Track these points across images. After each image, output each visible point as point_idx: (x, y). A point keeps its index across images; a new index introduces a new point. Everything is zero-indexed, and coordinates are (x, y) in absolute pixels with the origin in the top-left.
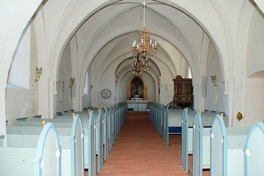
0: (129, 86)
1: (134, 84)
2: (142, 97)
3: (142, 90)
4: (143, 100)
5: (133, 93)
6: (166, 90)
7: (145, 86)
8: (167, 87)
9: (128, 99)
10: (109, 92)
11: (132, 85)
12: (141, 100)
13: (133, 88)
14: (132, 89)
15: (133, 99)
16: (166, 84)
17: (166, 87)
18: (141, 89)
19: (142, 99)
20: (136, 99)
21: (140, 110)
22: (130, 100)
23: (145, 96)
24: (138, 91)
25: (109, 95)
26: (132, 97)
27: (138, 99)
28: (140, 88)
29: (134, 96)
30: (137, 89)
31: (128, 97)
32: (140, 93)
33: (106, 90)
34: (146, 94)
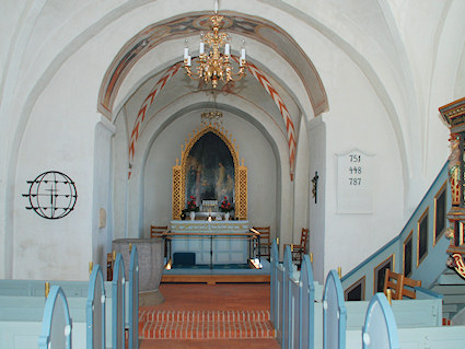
0: (179, 168)
1: (199, 160)
2: (227, 207)
3: (231, 181)
4: (232, 218)
5: (197, 193)
6: (355, 182)
7: (239, 168)
8: (357, 165)
9: (176, 213)
10: (64, 189)
11: (194, 163)
12: (223, 219)
13: (196, 172)
14: (192, 178)
15: (193, 215)
16: (357, 150)
17: (353, 165)
18: (226, 179)
19: (227, 215)
20: (207, 214)
21: (221, 258)
22: (183, 219)
23: (238, 207)
24: (213, 188)
25: (62, 202)
26: (191, 207)
27: (213, 214)
28: (221, 175)
29: (197, 203)
30: (212, 177)
31: (176, 206)
32: (221, 192)
33: (50, 177)
34: (243, 196)
